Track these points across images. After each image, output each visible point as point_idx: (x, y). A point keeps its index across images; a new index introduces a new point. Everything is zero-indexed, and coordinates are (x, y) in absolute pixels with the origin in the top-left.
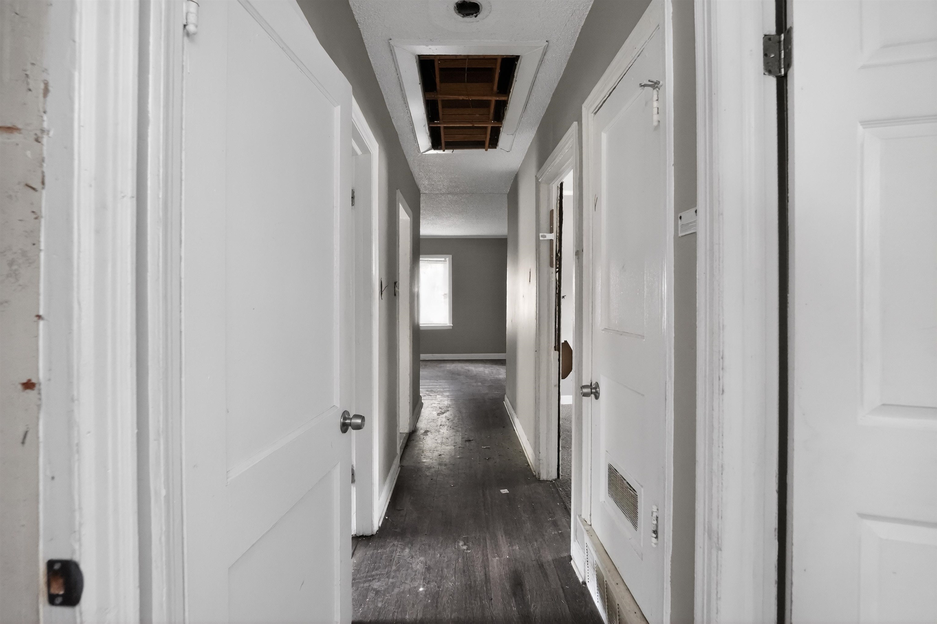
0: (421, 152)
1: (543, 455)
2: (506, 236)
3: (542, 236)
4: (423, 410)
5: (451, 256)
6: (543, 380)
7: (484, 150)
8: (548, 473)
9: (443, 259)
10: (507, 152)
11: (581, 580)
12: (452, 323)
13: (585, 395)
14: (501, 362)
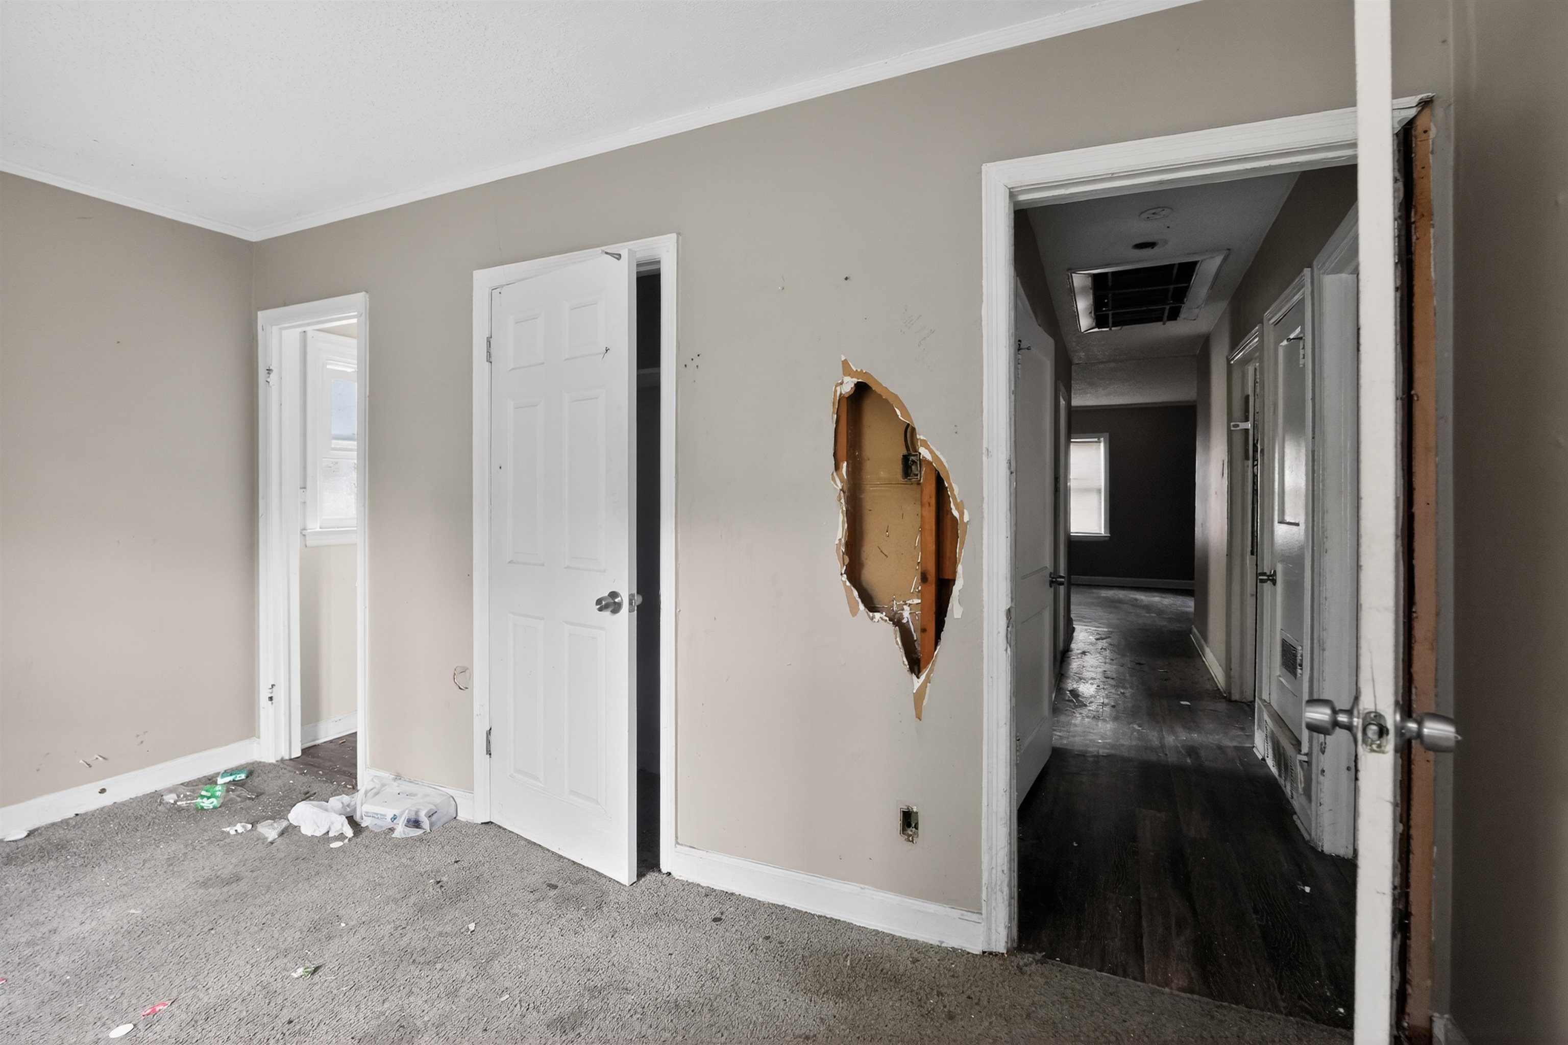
0: (1082, 331)
1: (1235, 673)
2: (1195, 401)
3: (1234, 426)
4: (1075, 634)
5: (1107, 434)
6: (1236, 587)
7: (1161, 323)
8: (1242, 692)
9: (1096, 440)
10: (1194, 320)
11: (1260, 757)
12: (1108, 532)
13: (1262, 581)
14: (1188, 593)
